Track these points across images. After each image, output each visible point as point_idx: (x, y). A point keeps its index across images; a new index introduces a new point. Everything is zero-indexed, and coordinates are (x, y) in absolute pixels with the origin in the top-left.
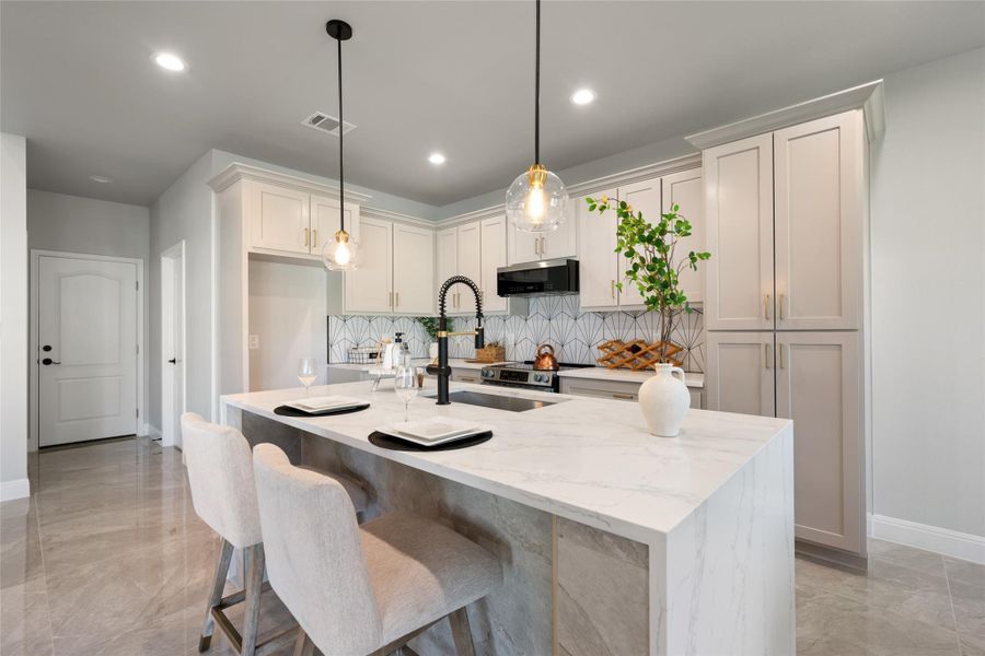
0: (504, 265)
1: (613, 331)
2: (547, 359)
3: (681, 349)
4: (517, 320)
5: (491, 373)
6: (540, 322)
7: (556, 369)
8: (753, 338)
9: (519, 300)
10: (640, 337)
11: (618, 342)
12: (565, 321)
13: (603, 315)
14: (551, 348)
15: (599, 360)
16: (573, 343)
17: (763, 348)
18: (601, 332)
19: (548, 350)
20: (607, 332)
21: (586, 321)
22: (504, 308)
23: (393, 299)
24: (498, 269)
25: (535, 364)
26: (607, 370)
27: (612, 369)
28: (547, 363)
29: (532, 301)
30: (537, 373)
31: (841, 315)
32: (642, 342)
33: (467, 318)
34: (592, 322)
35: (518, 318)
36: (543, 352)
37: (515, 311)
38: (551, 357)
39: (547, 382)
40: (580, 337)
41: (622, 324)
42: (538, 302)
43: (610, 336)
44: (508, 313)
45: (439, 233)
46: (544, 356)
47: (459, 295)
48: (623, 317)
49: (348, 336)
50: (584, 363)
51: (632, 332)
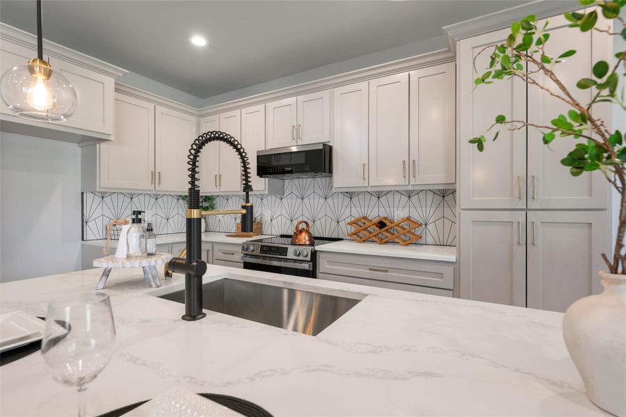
0: (262, 148)
1: (359, 209)
2: (304, 234)
3: (421, 225)
4: (273, 199)
5: (252, 248)
6: (294, 201)
7: (312, 244)
8: (505, 216)
9: (276, 181)
10: (383, 214)
11: (365, 218)
12: (316, 201)
13: (350, 195)
14: (306, 223)
15: (348, 235)
16: (323, 220)
17: (515, 226)
18: (348, 209)
19: (304, 226)
20: (353, 209)
21: (336, 201)
22: (263, 189)
23: (155, 177)
24: (258, 152)
25: (292, 238)
26: (355, 244)
27: (360, 242)
28: (304, 238)
29: (287, 182)
30: (296, 247)
31: (591, 195)
32: (386, 218)
33: (228, 196)
34: (340, 201)
35: (274, 198)
36: (300, 227)
37: (272, 191)
38: (308, 232)
39: (306, 256)
40: (330, 214)
41: (367, 203)
42: (292, 184)
43: (357, 213)
44: (267, 192)
45: (202, 120)
46: (301, 232)
47: (220, 175)
48: (368, 196)
49: (107, 213)
50: (333, 237)
51: (376, 210)
